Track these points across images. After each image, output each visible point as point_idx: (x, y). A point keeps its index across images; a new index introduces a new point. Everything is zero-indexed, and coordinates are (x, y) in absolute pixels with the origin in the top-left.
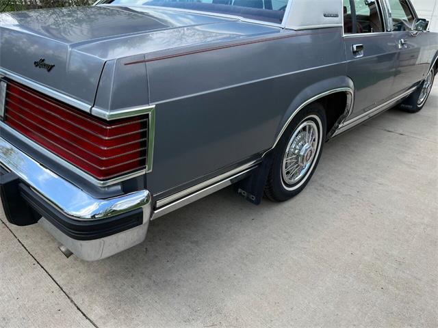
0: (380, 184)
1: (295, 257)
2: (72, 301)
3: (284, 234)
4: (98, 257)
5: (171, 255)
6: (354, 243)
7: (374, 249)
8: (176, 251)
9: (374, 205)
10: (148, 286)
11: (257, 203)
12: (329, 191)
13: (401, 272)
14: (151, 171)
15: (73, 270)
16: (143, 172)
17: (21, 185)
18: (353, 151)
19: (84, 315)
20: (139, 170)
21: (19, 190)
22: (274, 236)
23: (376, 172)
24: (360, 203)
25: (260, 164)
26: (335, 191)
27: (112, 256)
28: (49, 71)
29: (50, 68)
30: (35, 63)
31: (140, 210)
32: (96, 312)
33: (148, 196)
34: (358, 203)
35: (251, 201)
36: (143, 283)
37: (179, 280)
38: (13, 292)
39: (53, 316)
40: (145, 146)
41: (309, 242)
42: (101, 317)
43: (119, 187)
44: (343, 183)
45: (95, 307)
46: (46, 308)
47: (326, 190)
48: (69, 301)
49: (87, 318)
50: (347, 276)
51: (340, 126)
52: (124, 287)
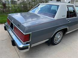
16: (29, 41)
33: (30, 45)
35: (48, 45)
40: (30, 38)
51: (66, 33)
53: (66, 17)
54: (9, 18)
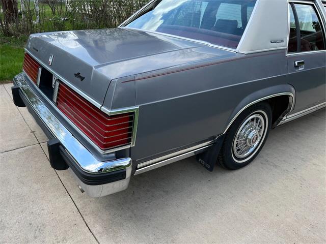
0: (314, 164)
1: (234, 212)
2: (84, 220)
3: (229, 194)
4: (98, 195)
5: (149, 198)
6: (281, 207)
7: (296, 214)
8: (153, 196)
9: (305, 180)
10: (131, 217)
11: (211, 170)
12: (271, 165)
13: (312, 234)
14: (134, 145)
15: (87, 200)
16: (129, 147)
17: (60, 146)
18: (298, 136)
19: (89, 229)
20: (127, 145)
21: (59, 149)
22: (222, 194)
23: (313, 155)
24: (294, 177)
25: (214, 144)
26: (276, 166)
27: (112, 195)
28: (82, 80)
29: (82, 79)
30: (75, 74)
31: (124, 170)
32: (97, 228)
33: (130, 162)
34: (292, 178)
35: (207, 168)
36: (128, 215)
37: (151, 216)
38: (50, 209)
39: (71, 227)
40: (131, 131)
41: (247, 202)
42: (99, 233)
43: (114, 155)
44: (284, 161)
45: (96, 225)
46: (68, 221)
47: (269, 164)
48: (82, 219)
49: (91, 232)
50: (270, 231)
51: (284, 118)
52: (116, 216)
53: (285, 45)
54: (35, 50)
